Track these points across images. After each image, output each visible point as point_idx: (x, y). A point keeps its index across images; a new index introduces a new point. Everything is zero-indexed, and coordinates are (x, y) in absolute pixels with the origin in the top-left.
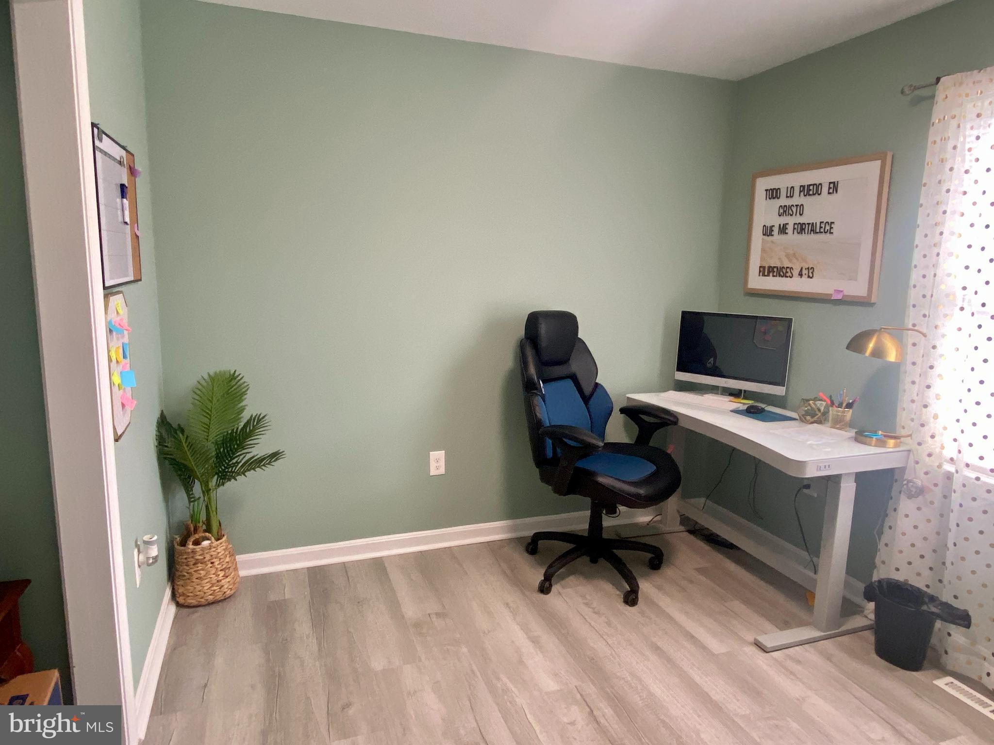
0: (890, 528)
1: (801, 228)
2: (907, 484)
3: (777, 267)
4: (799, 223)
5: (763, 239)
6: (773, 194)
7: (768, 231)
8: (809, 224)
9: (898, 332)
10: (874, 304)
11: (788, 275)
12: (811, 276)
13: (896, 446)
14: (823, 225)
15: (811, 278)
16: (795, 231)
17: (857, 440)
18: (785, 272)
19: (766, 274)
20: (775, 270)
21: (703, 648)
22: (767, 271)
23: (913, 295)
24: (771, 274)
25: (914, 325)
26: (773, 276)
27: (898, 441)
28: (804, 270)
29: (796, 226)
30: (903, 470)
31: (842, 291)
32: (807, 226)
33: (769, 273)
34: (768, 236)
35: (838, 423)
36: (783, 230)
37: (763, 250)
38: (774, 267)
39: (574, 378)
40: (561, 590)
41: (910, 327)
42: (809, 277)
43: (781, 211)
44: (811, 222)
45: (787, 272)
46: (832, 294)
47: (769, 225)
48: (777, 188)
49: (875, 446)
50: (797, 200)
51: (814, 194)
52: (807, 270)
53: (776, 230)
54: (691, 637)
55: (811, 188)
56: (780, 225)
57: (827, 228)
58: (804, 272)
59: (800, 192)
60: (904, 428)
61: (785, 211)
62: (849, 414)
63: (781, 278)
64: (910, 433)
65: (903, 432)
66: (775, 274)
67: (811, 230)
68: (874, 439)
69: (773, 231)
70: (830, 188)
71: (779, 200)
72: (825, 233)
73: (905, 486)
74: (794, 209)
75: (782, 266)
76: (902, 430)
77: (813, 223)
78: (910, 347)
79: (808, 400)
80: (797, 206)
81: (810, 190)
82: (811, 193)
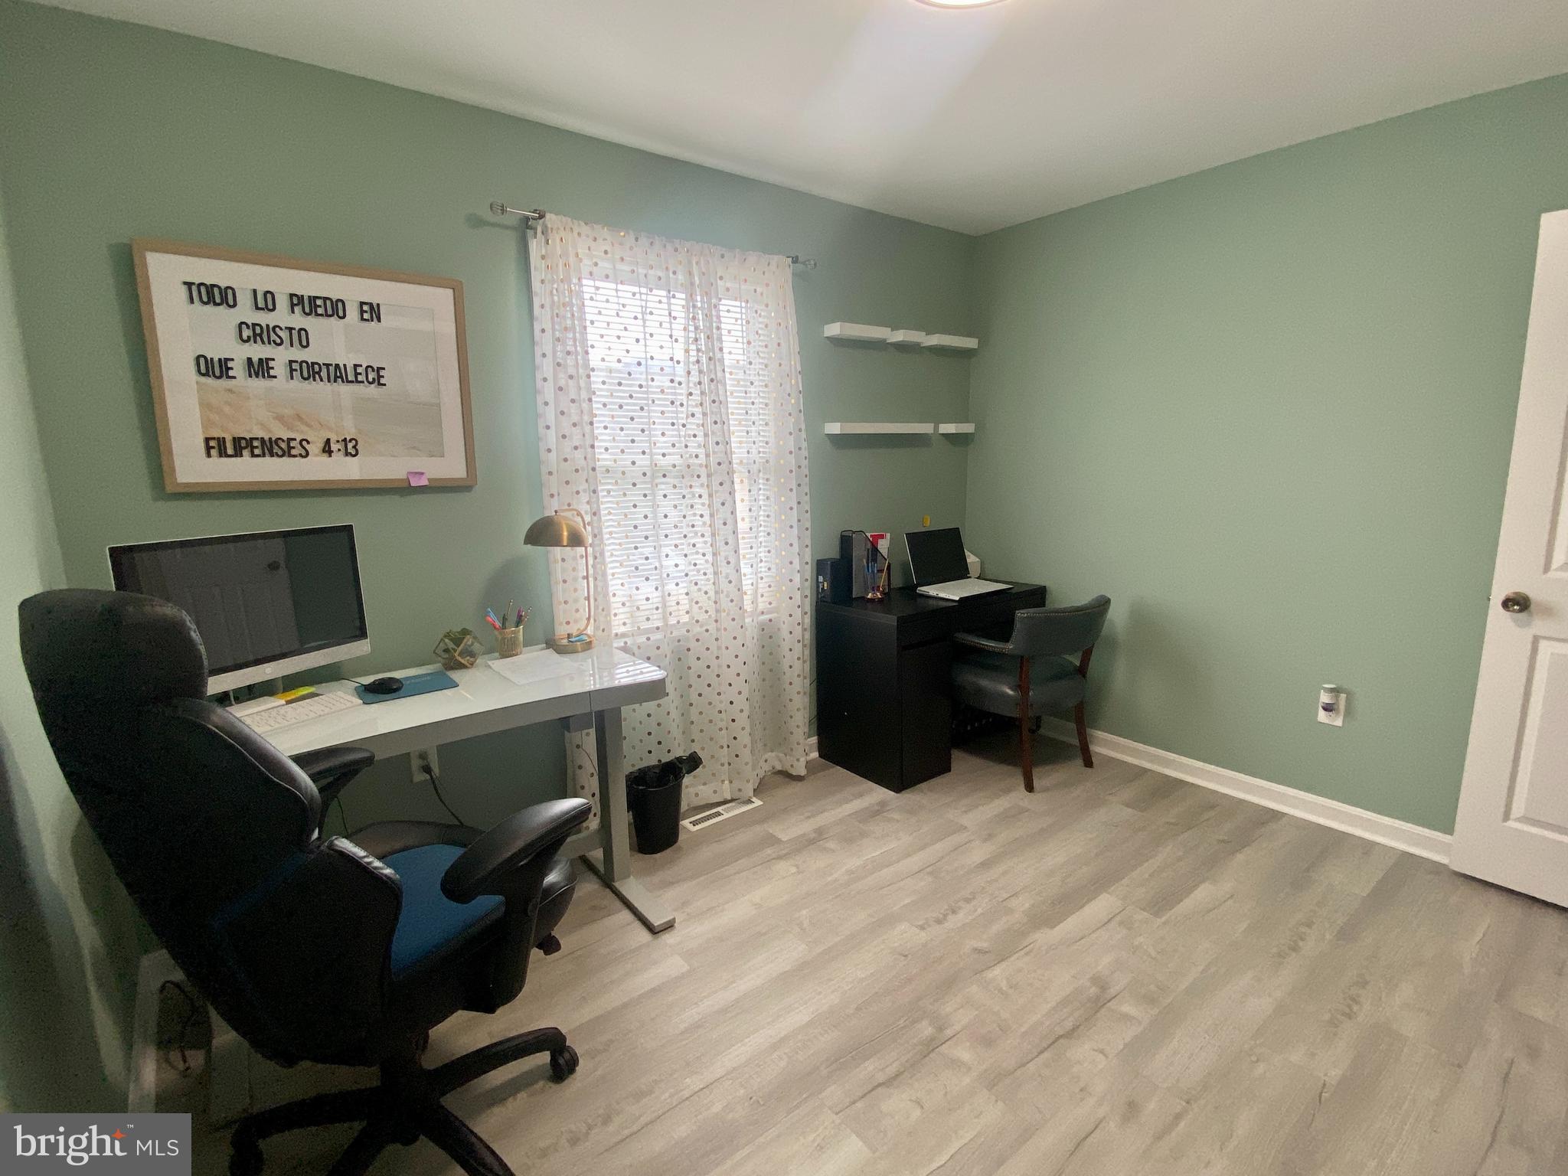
1: (311, 371)
3: (260, 439)
4: (307, 362)
5: (201, 383)
6: (213, 295)
7: (214, 368)
8: (328, 365)
11: (294, 453)
12: (352, 452)
14: (361, 370)
15: (354, 456)
16: (295, 374)
18: (284, 447)
19: (230, 451)
20: (256, 444)
22: (216, 446)
24: (246, 452)
26: (253, 455)
28: (333, 443)
29: (296, 366)
31: (424, 473)
32: (323, 368)
33: (238, 450)
34: (216, 376)
36: (260, 369)
37: (207, 407)
38: (251, 439)
42: (347, 454)
43: (248, 333)
44: (333, 362)
46: (407, 479)
47: (215, 355)
48: (221, 285)
50: (287, 318)
51: (327, 315)
52: (342, 443)
53: (238, 367)
55: (318, 302)
56: (249, 359)
57: (368, 376)
58: (336, 446)
59: (292, 305)
61: (255, 334)
63: (275, 459)
66: (256, 452)
67: (335, 377)
69: (229, 369)
70: (362, 312)
71: (237, 310)
72: (365, 383)
74: (284, 334)
75: (272, 437)
77: (337, 365)
80: (290, 329)
81: (317, 306)
82: (320, 311)
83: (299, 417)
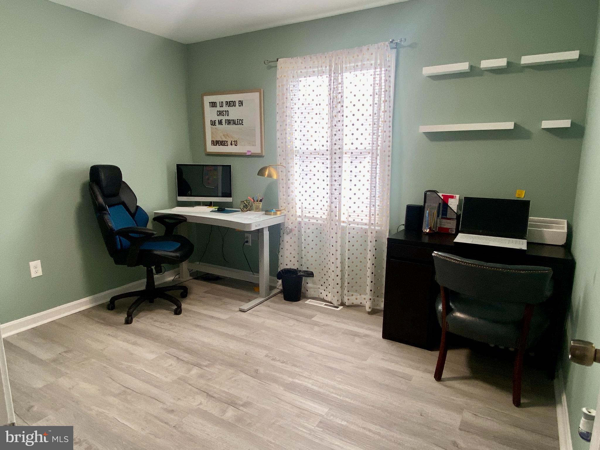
0: (282, 249)
1: (229, 122)
2: (286, 229)
3: (220, 141)
4: (228, 120)
5: (211, 127)
6: (213, 104)
7: (213, 123)
8: (232, 120)
9: (276, 166)
10: (264, 156)
11: (225, 145)
12: (236, 145)
13: (280, 214)
14: (238, 121)
15: (237, 145)
16: (226, 123)
17: (266, 214)
18: (224, 143)
19: (215, 144)
20: (219, 142)
21: (219, 319)
22: (215, 143)
23: (279, 150)
24: (218, 144)
25: (281, 163)
26: (219, 145)
27: (281, 212)
28: (232, 142)
29: (226, 121)
30: (283, 224)
31: (250, 151)
32: (231, 121)
33: (216, 144)
34: (214, 125)
35: (257, 209)
36: (220, 122)
37: (212, 133)
38: (219, 141)
39: (124, 204)
40: (137, 319)
41: (279, 164)
43: (218, 113)
44: (233, 119)
45: (225, 143)
46: (246, 153)
47: (213, 120)
48: (215, 102)
49: (273, 215)
50: (225, 108)
51: (232, 106)
52: (234, 142)
53: (217, 122)
54: (212, 317)
55: (231, 103)
56: (219, 120)
57: (240, 122)
58: (233, 143)
59: (226, 104)
60: (282, 207)
61: (220, 113)
62: (261, 205)
63: (222, 146)
64: (284, 208)
65: (282, 208)
66: (219, 144)
67: (233, 123)
68: (272, 212)
69: (215, 123)
70: (239, 103)
71: (217, 108)
72: (240, 124)
73: (285, 230)
74: (224, 113)
75: (222, 140)
76: (281, 208)
77: (234, 120)
78: (280, 172)
79: (243, 202)
80: (225, 111)
81: (230, 104)
82: (231, 105)
83: (227, 135)
